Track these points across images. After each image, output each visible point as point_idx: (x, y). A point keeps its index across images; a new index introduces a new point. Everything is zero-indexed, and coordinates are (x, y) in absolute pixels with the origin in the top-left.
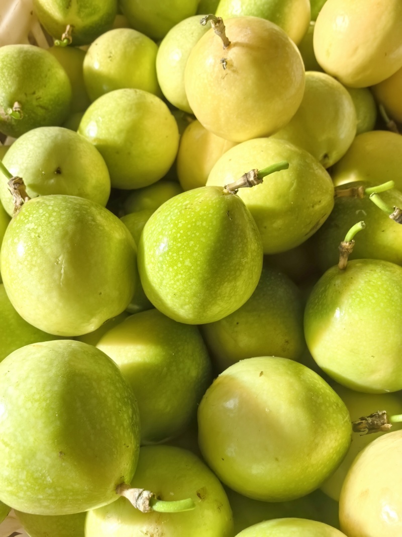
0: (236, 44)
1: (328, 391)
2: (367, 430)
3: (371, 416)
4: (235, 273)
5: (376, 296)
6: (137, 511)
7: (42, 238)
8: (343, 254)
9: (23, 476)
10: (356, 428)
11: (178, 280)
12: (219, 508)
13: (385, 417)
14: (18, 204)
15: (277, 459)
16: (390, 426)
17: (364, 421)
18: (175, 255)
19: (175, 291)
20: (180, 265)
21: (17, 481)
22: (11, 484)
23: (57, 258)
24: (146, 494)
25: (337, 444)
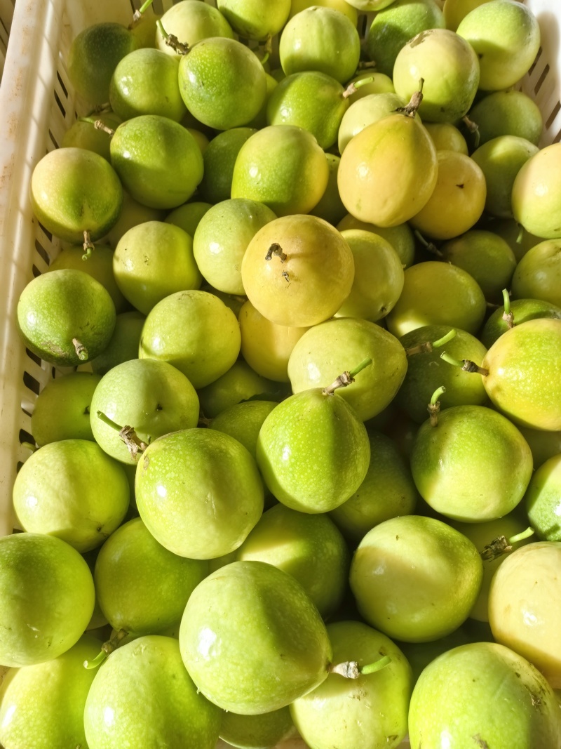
0: (292, 256)
1: (454, 534)
2: (493, 556)
3: (493, 543)
4: (355, 463)
5: (470, 445)
6: (349, 680)
7: (187, 483)
8: (432, 414)
9: (257, 684)
10: (484, 557)
11: (311, 484)
12: (399, 659)
13: (505, 541)
14: (135, 450)
15: (433, 604)
16: (510, 547)
17: (488, 549)
18: (303, 463)
19: (310, 493)
20: (309, 471)
21: (253, 689)
22: (248, 693)
23: (206, 496)
24: (352, 665)
25: (474, 576)
